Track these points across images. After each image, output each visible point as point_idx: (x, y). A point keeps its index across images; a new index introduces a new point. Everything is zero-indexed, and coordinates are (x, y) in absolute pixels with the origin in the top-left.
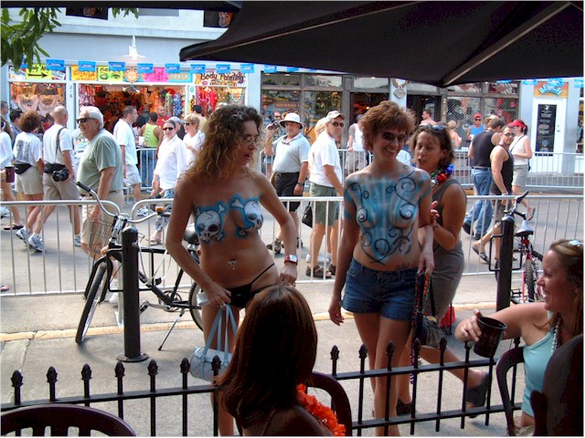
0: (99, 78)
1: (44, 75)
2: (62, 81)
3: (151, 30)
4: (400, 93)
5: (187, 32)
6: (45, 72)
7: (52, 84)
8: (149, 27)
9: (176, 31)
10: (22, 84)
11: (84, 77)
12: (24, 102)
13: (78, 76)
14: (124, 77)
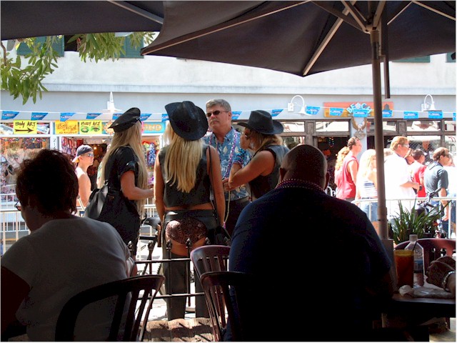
0: (81, 132)
1: (30, 130)
2: (46, 135)
3: (126, 86)
4: (361, 135)
5: (159, 87)
6: (31, 128)
7: (38, 138)
8: (124, 83)
9: (149, 86)
10: (9, 139)
11: (66, 131)
12: (10, 156)
13: (61, 130)
14: (103, 130)
